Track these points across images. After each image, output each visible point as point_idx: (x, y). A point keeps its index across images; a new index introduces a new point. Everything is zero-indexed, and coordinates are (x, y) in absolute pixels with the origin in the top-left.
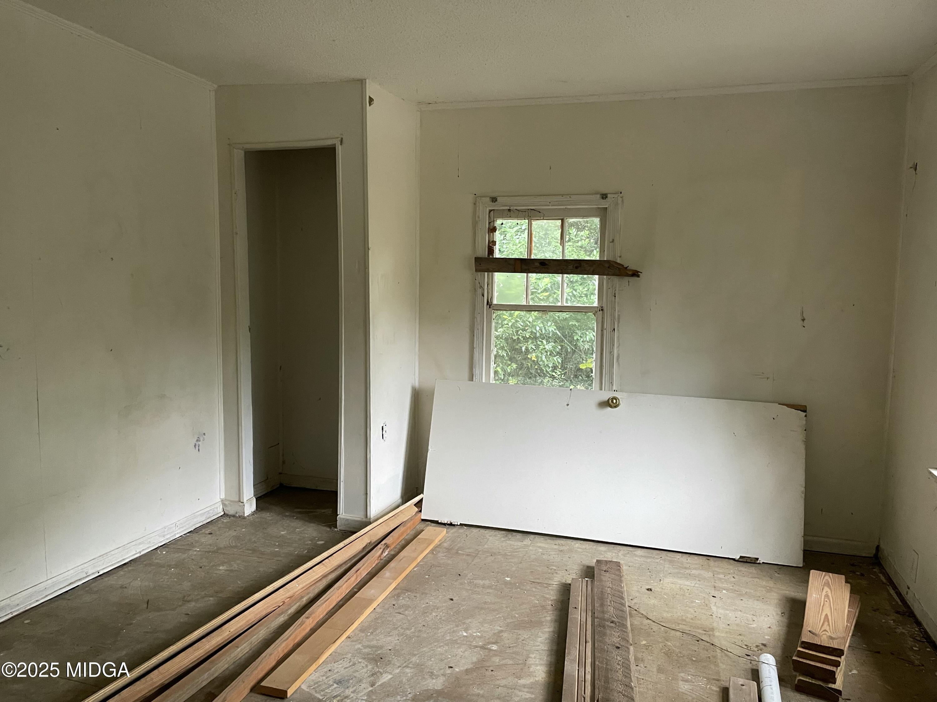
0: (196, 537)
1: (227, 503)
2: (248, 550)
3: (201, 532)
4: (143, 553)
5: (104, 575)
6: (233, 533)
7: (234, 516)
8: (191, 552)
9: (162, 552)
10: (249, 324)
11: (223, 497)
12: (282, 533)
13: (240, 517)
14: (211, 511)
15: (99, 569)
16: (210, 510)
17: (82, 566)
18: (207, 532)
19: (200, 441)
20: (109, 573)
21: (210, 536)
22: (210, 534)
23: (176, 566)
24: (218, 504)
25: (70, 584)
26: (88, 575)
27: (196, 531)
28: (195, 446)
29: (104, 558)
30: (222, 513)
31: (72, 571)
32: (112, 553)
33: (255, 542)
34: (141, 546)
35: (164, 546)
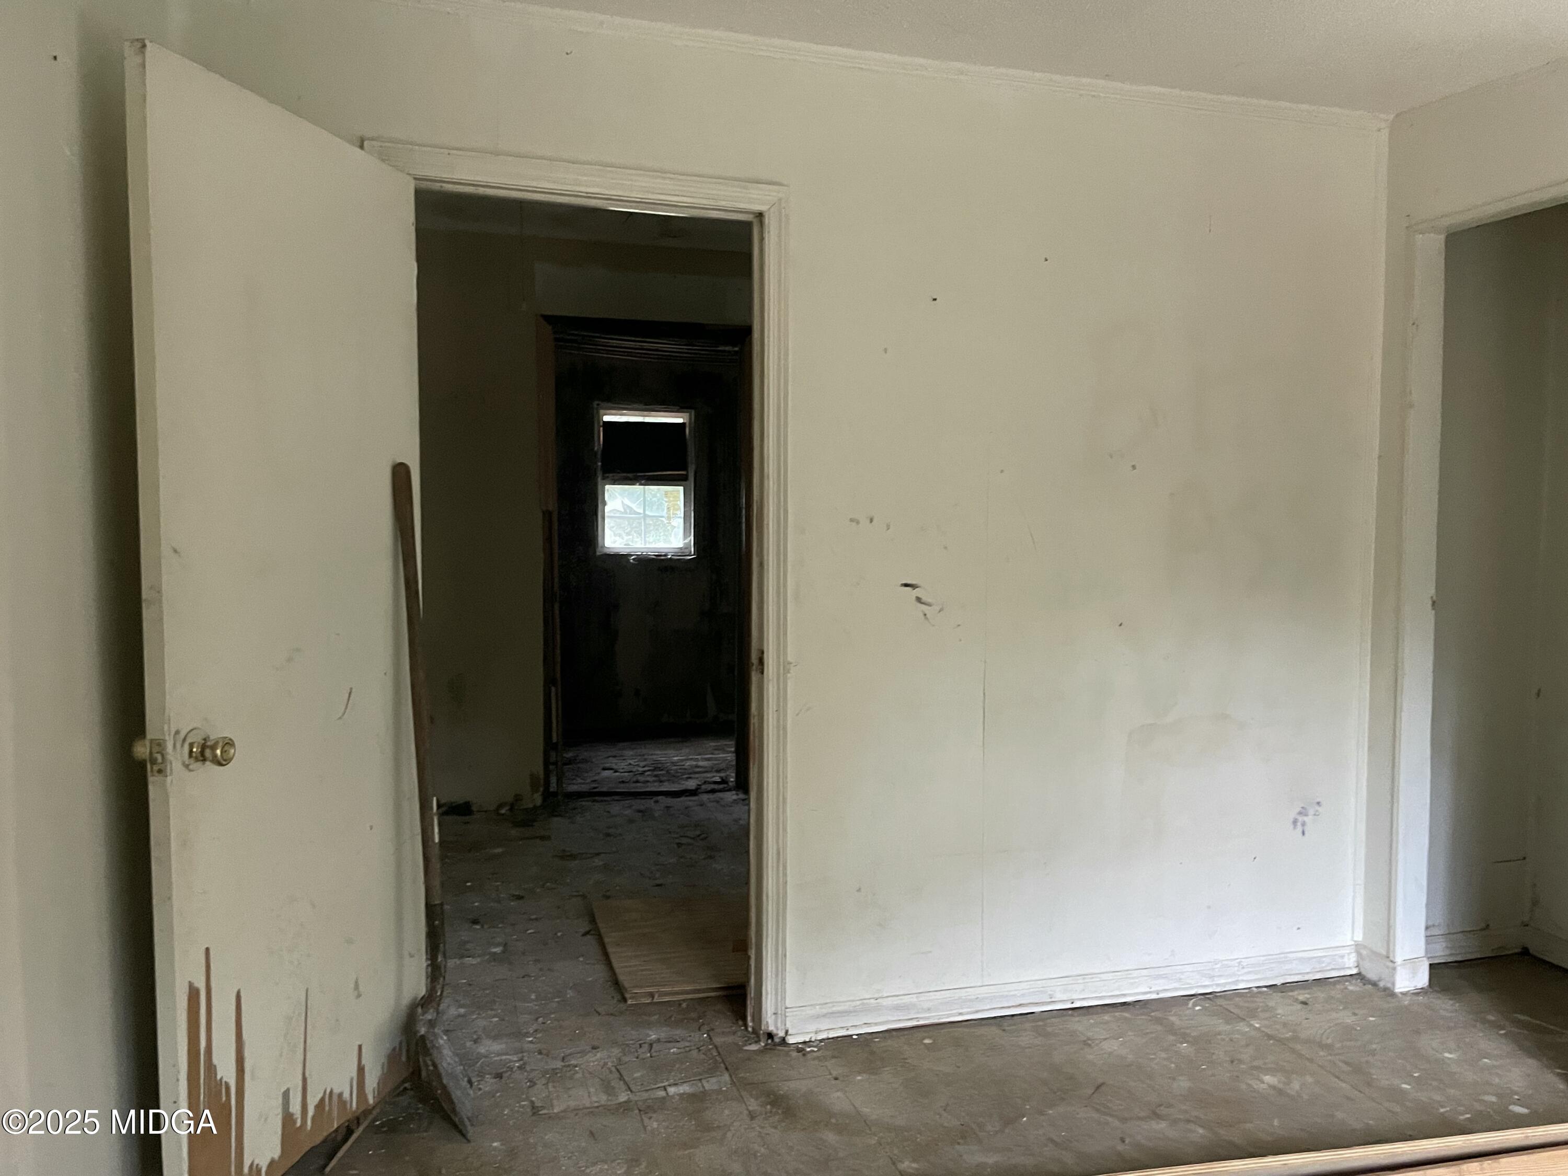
0: (1275, 1000)
1: (1364, 952)
2: (1346, 1063)
3: (1291, 994)
4: (1162, 995)
5: (1080, 1011)
6: (1347, 1018)
7: (1375, 984)
8: (1241, 1024)
9: (1195, 1005)
10: (1432, 591)
11: (1359, 937)
12: (1447, 1055)
13: (1385, 989)
14: (1327, 960)
15: (1075, 996)
16: (1325, 956)
17: (1044, 981)
18: (1301, 998)
19: (1306, 815)
20: (1090, 1009)
21: (1299, 1006)
22: (1305, 1003)
23: (1194, 1041)
24: (1347, 951)
25: (1020, 1005)
26: (1053, 1000)
27: (1285, 988)
28: (1295, 822)
29: (1086, 981)
30: (1354, 971)
31: (1026, 983)
32: (1104, 977)
33: (1373, 1053)
34: (1161, 981)
35: (1207, 996)
